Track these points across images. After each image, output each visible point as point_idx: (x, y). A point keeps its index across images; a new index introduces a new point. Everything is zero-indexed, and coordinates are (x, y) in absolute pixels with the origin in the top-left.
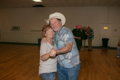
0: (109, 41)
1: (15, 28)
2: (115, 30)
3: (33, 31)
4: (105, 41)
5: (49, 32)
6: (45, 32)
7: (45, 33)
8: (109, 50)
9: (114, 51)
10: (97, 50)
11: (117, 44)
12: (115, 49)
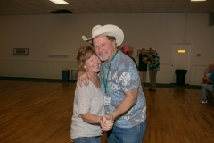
0: (187, 75)
1: (21, 52)
2: (199, 55)
3: (52, 56)
4: (181, 74)
5: (92, 63)
6: (84, 61)
7: (84, 64)
8: (187, 90)
9: (196, 91)
10: (166, 90)
11: (201, 80)
12: (198, 88)
